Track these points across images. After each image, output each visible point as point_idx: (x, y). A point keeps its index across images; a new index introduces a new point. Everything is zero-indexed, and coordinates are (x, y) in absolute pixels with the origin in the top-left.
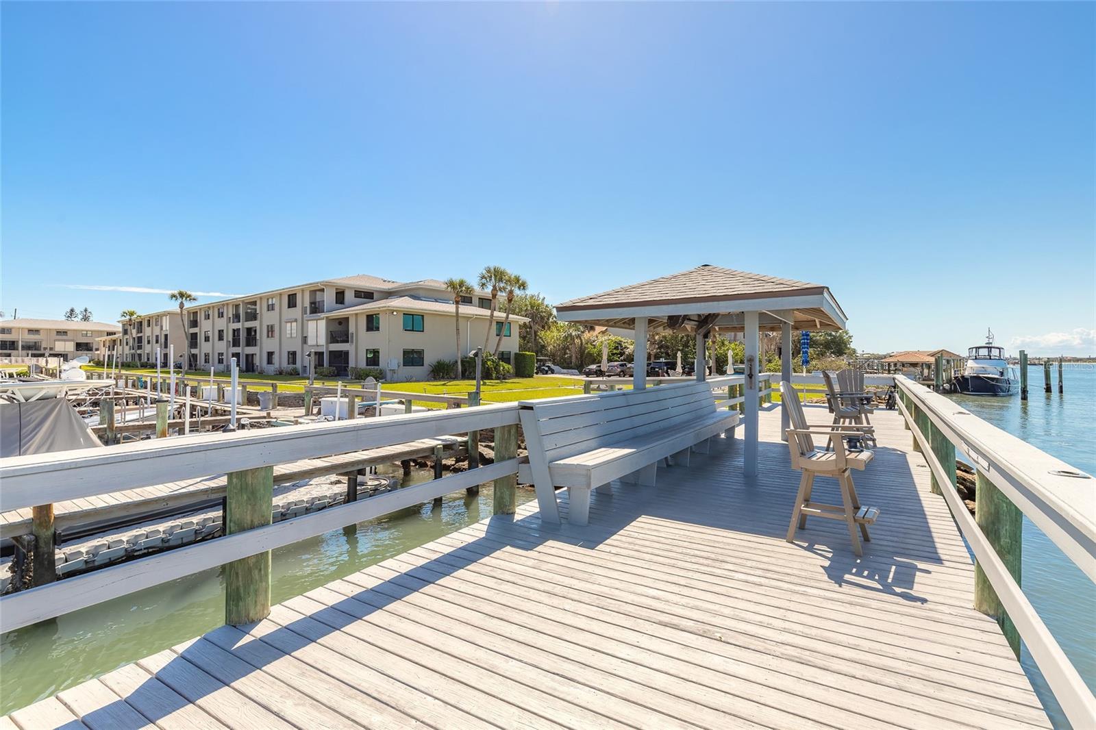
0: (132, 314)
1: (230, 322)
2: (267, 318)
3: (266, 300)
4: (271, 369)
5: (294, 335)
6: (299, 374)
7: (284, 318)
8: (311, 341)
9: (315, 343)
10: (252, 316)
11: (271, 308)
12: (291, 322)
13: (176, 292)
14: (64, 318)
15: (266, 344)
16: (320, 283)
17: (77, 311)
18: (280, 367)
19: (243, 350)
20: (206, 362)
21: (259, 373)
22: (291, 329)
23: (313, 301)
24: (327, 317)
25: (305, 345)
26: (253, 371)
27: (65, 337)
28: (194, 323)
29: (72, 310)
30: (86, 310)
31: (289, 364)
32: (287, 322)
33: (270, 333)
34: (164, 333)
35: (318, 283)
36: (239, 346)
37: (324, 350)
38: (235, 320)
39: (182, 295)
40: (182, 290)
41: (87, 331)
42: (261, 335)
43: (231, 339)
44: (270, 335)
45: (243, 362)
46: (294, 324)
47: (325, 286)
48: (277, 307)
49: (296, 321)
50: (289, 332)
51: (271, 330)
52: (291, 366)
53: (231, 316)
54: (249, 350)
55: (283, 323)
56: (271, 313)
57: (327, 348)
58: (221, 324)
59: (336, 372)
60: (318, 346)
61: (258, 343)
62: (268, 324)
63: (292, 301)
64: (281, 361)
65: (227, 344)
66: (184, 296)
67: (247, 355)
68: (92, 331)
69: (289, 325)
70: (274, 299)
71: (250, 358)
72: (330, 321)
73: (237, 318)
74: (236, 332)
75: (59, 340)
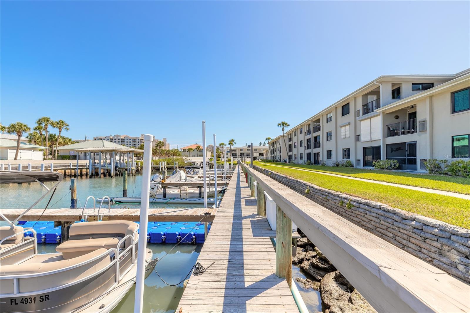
0: (269, 139)
1: (305, 135)
2: (326, 127)
3: (326, 115)
4: (330, 163)
5: (348, 136)
6: (353, 167)
7: (339, 124)
8: (363, 138)
9: (368, 139)
10: (317, 129)
11: (329, 120)
12: (345, 126)
13: (280, 122)
14: (259, 145)
15: (327, 145)
16: (376, 80)
17: (262, 143)
18: (337, 161)
19: (312, 150)
20: (295, 159)
21: (322, 165)
22: (346, 132)
23: (365, 103)
24: (383, 113)
25: (358, 143)
26: (318, 163)
27: (256, 152)
28: (290, 140)
29: (261, 143)
30: (264, 143)
31: (343, 158)
32: (341, 127)
33: (329, 137)
34: (280, 146)
35: (373, 82)
36: (310, 149)
37: (381, 144)
38: (308, 133)
39: (283, 124)
40: (283, 121)
41: (262, 149)
42: (323, 139)
43: (306, 145)
44: (329, 139)
45: (312, 158)
46: (348, 127)
47: (381, 82)
48: (333, 119)
49: (349, 124)
50: (343, 134)
51: (329, 135)
52: (346, 160)
53: (306, 131)
54: (316, 151)
55: (338, 128)
56: (330, 123)
57: (384, 141)
58: (301, 137)
59: (397, 165)
60: (372, 141)
61: (321, 145)
62: (328, 131)
63: (345, 109)
64: (338, 157)
65: (304, 148)
66: (284, 124)
67: (315, 154)
68: (264, 149)
69: (343, 129)
70: (331, 114)
71: (317, 155)
72: (386, 115)
73: (309, 132)
74: (308, 140)
75: (255, 153)
